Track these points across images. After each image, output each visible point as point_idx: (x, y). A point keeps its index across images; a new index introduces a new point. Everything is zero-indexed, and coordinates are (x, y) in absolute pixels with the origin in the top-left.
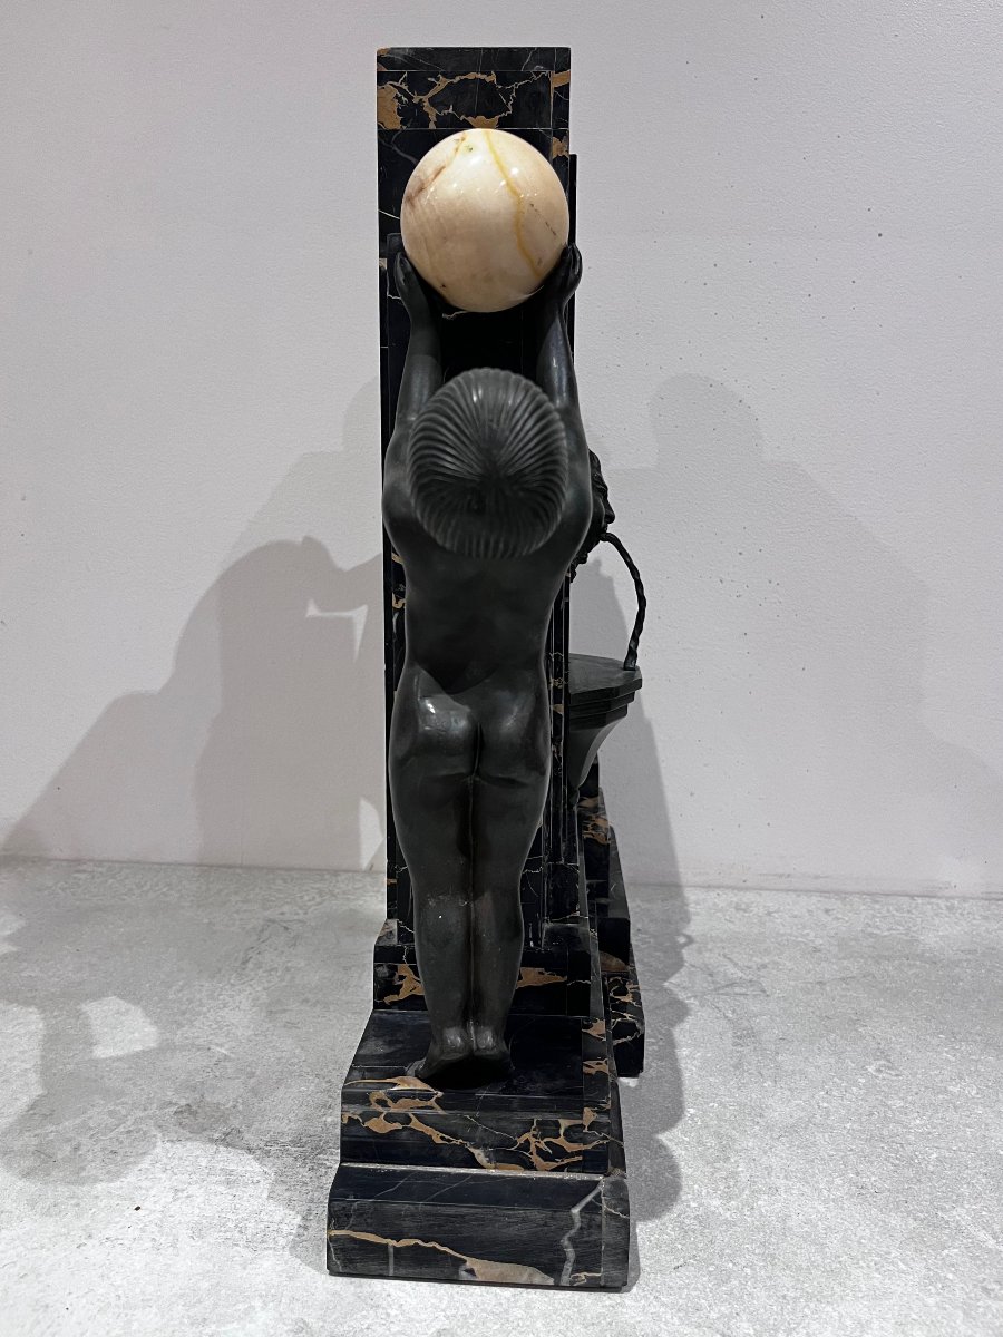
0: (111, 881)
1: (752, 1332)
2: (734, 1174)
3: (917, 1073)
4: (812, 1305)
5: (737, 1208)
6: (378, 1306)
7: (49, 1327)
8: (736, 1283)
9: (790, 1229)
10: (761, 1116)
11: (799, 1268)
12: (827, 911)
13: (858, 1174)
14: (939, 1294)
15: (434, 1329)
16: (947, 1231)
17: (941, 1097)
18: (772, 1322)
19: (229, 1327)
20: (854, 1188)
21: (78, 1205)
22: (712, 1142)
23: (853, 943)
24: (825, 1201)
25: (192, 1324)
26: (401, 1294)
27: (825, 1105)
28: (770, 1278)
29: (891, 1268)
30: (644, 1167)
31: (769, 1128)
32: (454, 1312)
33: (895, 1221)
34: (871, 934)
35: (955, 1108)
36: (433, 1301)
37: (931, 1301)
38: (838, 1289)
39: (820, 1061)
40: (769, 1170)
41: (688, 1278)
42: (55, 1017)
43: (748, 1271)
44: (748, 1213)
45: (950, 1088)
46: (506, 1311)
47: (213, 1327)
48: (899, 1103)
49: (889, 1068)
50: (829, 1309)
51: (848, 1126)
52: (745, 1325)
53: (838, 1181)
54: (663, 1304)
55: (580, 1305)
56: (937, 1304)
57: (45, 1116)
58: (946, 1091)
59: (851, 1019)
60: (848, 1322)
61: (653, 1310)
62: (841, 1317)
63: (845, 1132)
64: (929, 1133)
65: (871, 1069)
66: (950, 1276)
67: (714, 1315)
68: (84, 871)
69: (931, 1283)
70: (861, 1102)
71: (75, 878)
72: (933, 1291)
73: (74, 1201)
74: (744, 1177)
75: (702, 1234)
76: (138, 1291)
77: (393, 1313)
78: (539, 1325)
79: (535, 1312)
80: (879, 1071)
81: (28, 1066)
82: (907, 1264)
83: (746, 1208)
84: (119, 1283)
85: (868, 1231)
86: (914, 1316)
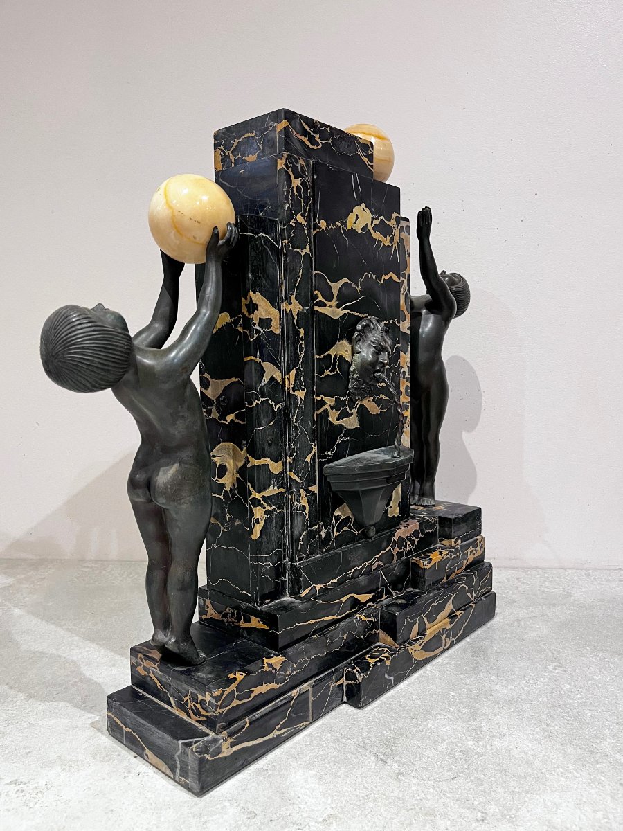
0: (104, 572)
1: (497, 810)
2: (480, 728)
3: (576, 669)
4: (529, 796)
5: (483, 746)
6: (293, 804)
7: (116, 821)
8: (487, 785)
9: (513, 756)
10: (491, 695)
11: (520, 777)
12: (518, 579)
13: (548, 725)
14: (597, 788)
15: (325, 815)
16: (599, 754)
17: (590, 682)
18: (508, 805)
19: (215, 817)
20: (546, 733)
21: (119, 755)
22: (466, 710)
23: (534, 597)
24: (531, 741)
25: (194, 817)
26: (305, 797)
27: (526, 688)
28: (505, 782)
29: (570, 775)
30: (430, 725)
31: (496, 702)
32: (335, 805)
33: (570, 750)
34: (544, 592)
35: (599, 688)
36: (323, 800)
37: (593, 791)
38: (542, 787)
39: (522, 664)
40: (499, 725)
41: (460, 784)
42: (87, 651)
43: (492, 779)
44: (489, 748)
45: (595, 677)
46: (364, 804)
47: (206, 817)
48: (567, 686)
49: (561, 667)
50: (538, 797)
51: (540, 699)
52: (494, 807)
53: (537, 730)
54: (448, 798)
55: (403, 799)
56: (596, 793)
57: (92, 707)
58: (592, 679)
59: (536, 640)
60: (549, 804)
61: (443, 801)
62: (544, 800)
63: (538, 703)
64: (585, 702)
65: (550, 668)
66: (602, 778)
67: (476, 803)
68: (88, 567)
69: (592, 782)
70: (546, 687)
71: (83, 571)
72: (594, 786)
73: (117, 753)
74: (485, 729)
75: (465, 760)
76: (161, 800)
77: (302, 807)
78: (382, 810)
79: (379, 804)
80: (555, 669)
81: (77, 680)
82: (578, 773)
83: (488, 746)
84: (150, 796)
85: (555, 756)
86: (584, 800)
